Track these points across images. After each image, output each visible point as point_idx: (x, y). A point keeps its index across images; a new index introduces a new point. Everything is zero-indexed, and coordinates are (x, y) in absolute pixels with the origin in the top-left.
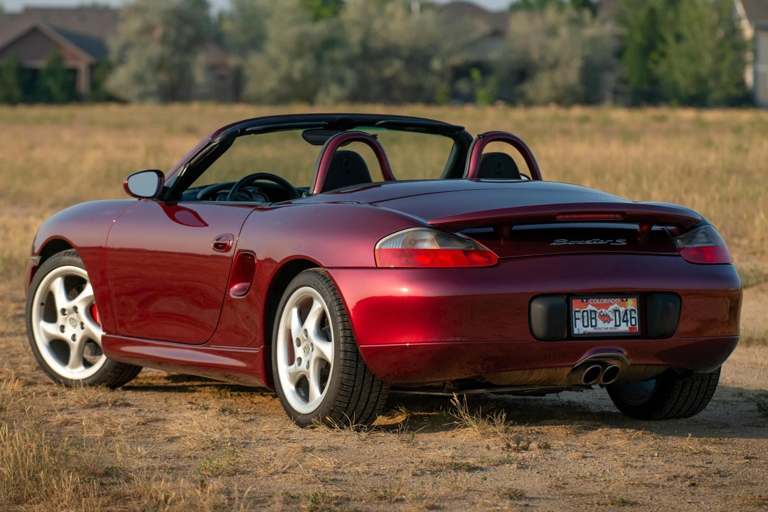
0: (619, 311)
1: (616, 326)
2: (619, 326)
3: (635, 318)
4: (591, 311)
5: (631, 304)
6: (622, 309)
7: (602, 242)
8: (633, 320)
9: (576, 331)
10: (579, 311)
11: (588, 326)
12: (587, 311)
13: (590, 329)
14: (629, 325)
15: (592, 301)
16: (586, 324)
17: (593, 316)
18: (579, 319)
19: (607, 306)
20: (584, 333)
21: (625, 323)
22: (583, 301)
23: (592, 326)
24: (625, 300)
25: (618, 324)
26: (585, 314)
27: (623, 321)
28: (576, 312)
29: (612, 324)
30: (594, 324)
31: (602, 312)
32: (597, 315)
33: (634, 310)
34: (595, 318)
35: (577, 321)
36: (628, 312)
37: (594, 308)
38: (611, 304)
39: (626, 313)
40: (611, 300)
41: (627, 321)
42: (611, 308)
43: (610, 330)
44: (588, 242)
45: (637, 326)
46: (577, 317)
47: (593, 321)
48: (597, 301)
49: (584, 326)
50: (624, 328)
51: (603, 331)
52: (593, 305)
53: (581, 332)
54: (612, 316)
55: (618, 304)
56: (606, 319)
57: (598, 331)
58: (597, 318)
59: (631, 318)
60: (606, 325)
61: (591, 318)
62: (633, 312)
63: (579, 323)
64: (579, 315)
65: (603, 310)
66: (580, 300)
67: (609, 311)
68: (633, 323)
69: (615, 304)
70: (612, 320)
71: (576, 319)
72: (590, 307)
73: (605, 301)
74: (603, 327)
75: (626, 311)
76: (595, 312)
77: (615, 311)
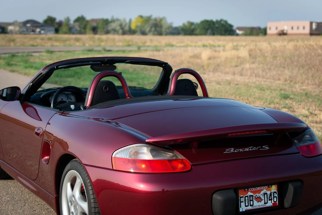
0: (267, 194)
1: (265, 203)
2: (267, 203)
3: (276, 197)
4: (250, 196)
5: (274, 188)
6: (269, 193)
7: (254, 149)
8: (275, 199)
9: (241, 210)
10: (243, 197)
11: (248, 206)
12: (247, 196)
13: (250, 208)
14: (273, 202)
15: (251, 190)
16: (247, 205)
17: (251, 199)
18: (243, 202)
19: (259, 192)
20: (246, 210)
21: (271, 201)
22: (245, 190)
23: (251, 205)
24: (270, 186)
25: (266, 202)
26: (247, 198)
27: (269, 200)
28: (241, 197)
29: (263, 202)
30: (252, 204)
31: (256, 195)
32: (254, 198)
33: (276, 192)
34: (252, 200)
35: (241, 203)
36: (272, 194)
37: (252, 194)
38: (262, 190)
39: (271, 195)
40: (262, 188)
41: (271, 200)
42: (262, 192)
43: (261, 207)
44: (247, 149)
45: (277, 202)
46: (242, 201)
47: (252, 202)
48: (254, 189)
49: (246, 206)
50: (270, 204)
51: (257, 207)
52: (251, 192)
53: (244, 210)
54: (262, 198)
55: (266, 189)
56: (259, 199)
57: (254, 208)
58: (254, 200)
59: (274, 197)
60: (260, 204)
61: (250, 201)
62: (275, 194)
63: (243, 204)
64: (242, 199)
65: (257, 194)
66: (243, 190)
67: (261, 195)
68: (275, 200)
69: (264, 190)
70: (262, 200)
71: (241, 202)
72: (250, 194)
73: (258, 188)
74: (257, 205)
75: (271, 193)
76: (252, 196)
77: (265, 194)
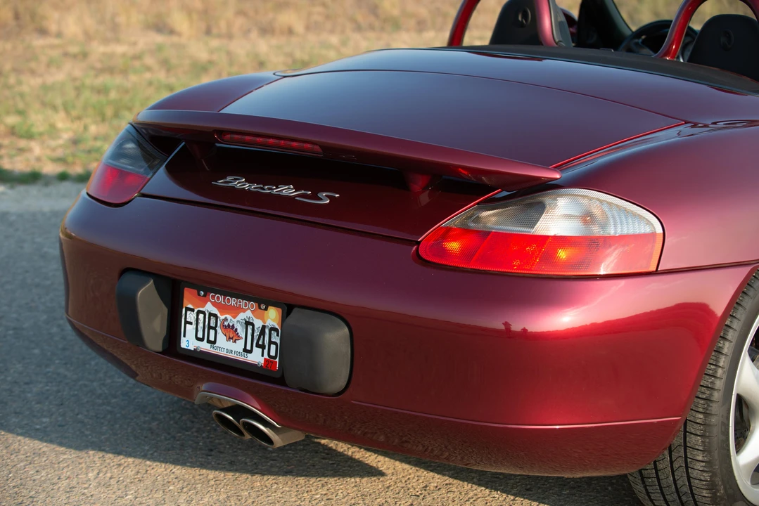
0: (252, 324)
1: (245, 350)
2: (250, 352)
3: (275, 343)
4: (211, 314)
5: (273, 316)
6: (258, 324)
8: (273, 347)
9: (184, 345)
10: (192, 310)
11: (202, 340)
12: (203, 313)
13: (205, 346)
14: (265, 355)
15: (213, 297)
16: (200, 335)
17: (213, 324)
18: (191, 323)
19: (235, 311)
20: (196, 350)
21: (260, 350)
22: (199, 294)
23: (209, 341)
24: (263, 307)
25: (249, 348)
26: (201, 316)
27: (258, 346)
28: (188, 309)
29: (240, 344)
30: (212, 338)
32: (220, 322)
33: (276, 330)
34: (215, 328)
35: (187, 325)
36: (267, 331)
37: (215, 311)
38: (241, 309)
39: (263, 332)
40: (243, 303)
41: (263, 347)
42: (242, 316)
43: (234, 356)
45: (277, 360)
46: (188, 320)
47: (212, 332)
48: (221, 299)
49: (198, 339)
50: (257, 357)
51: (224, 354)
52: (214, 304)
53: (191, 348)
54: (241, 331)
55: (253, 312)
56: (231, 333)
57: (217, 352)
58: (218, 329)
59: (271, 342)
60: (230, 345)
61: (210, 328)
62: (274, 333)
63: (190, 329)
64: (191, 317)
65: (229, 317)
66: (195, 292)
67: (237, 321)
68: (273, 353)
69: (248, 311)
70: (240, 338)
71: (186, 322)
72: (209, 308)
73: (233, 301)
74: (227, 347)
75: (264, 327)
76: (216, 316)
77: (247, 324)
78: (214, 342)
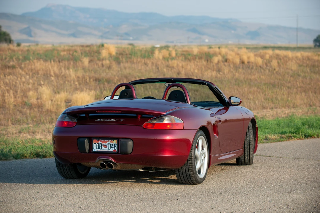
0: (110, 144)
2: (110, 149)
5: (115, 142)
6: (112, 144)
9: (94, 150)
10: (96, 143)
11: (98, 149)
12: (98, 144)
13: (99, 150)
14: (114, 149)
15: (101, 140)
18: (95, 146)
19: (106, 142)
20: (97, 151)
22: (97, 140)
24: (113, 140)
27: (112, 148)
28: (94, 144)
29: (107, 148)
33: (116, 144)
34: (101, 146)
36: (114, 145)
38: (107, 142)
40: (108, 140)
42: (108, 143)
43: (106, 151)
45: (116, 150)
47: (101, 147)
48: (103, 140)
49: (97, 149)
50: (112, 150)
51: (104, 151)
52: (101, 142)
54: (108, 146)
56: (105, 146)
58: (102, 146)
59: (115, 147)
60: (105, 149)
61: (100, 146)
63: (95, 148)
65: (105, 144)
67: (107, 144)
69: (109, 142)
70: (107, 147)
72: (100, 142)
73: (106, 140)
76: (101, 144)
77: (109, 144)
78: (101, 149)
